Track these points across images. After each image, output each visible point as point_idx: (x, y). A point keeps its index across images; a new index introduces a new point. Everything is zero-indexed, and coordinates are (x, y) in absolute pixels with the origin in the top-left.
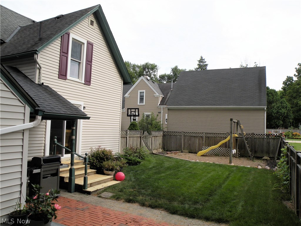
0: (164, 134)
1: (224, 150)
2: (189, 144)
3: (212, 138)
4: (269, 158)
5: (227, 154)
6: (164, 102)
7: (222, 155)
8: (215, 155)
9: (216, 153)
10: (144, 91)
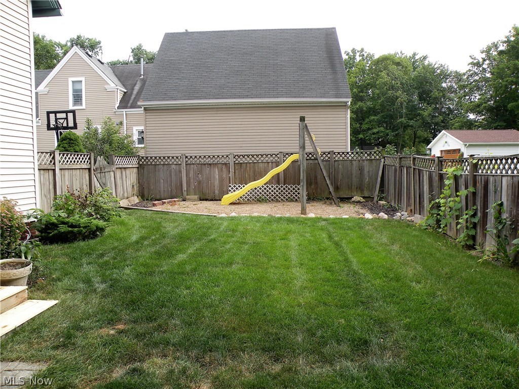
0: (141, 163)
1: (275, 189)
2: (199, 182)
3: (248, 165)
4: (362, 200)
5: (282, 197)
6: (128, 103)
7: (272, 200)
8: (258, 200)
9: (258, 195)
10: (83, 79)
